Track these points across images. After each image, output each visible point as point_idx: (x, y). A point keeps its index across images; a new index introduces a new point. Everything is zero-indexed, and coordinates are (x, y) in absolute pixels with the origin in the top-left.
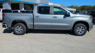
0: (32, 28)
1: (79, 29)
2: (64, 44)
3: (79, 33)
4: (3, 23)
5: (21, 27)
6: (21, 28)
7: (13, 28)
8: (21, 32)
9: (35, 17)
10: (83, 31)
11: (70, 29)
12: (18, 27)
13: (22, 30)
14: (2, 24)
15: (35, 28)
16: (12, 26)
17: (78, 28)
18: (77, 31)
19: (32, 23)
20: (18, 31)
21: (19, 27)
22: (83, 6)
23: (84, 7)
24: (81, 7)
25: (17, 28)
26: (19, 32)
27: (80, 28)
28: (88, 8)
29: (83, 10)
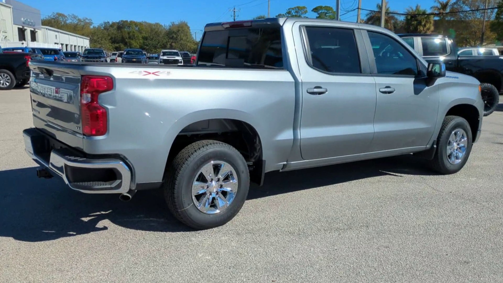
22: (121, 26)
23: (127, 30)
24: (105, 28)
28: (145, 35)
29: (122, 46)
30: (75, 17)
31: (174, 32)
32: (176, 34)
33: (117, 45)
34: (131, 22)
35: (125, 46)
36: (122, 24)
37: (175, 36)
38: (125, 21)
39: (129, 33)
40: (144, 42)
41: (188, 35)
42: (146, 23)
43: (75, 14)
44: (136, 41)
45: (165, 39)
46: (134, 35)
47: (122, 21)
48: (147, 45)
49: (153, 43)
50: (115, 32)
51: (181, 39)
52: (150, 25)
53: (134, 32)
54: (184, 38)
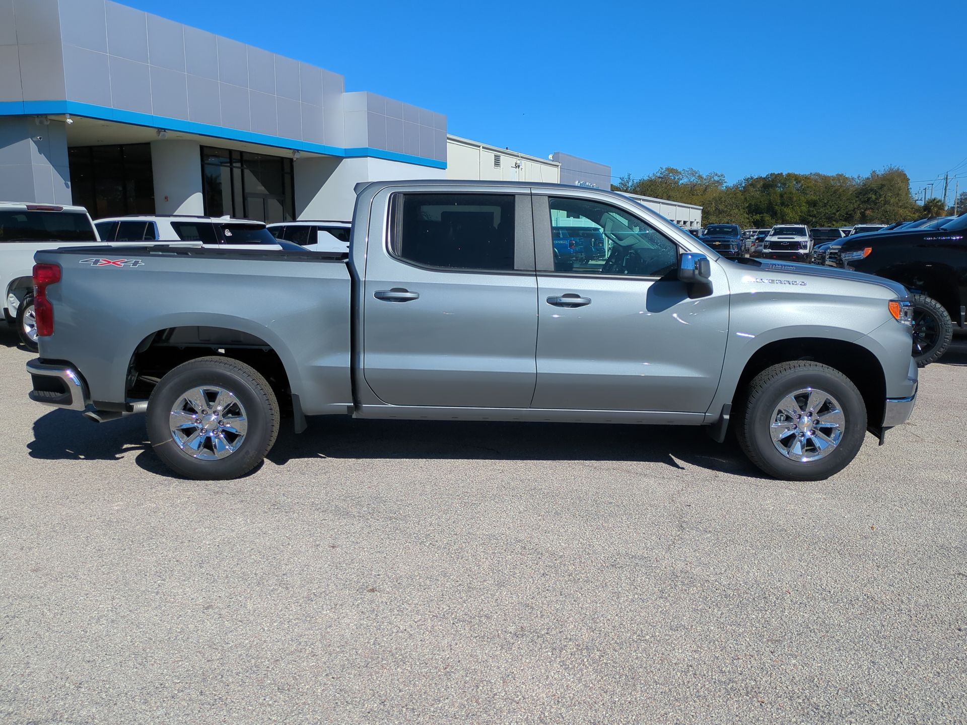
0: (343, 405)
1: (788, 419)
2: (680, 565)
3: (797, 448)
4: (36, 356)
5: (227, 397)
6: (232, 411)
7: (142, 406)
8: (230, 449)
9: (367, 298)
10: (827, 431)
11: (712, 415)
12: (196, 396)
13: (238, 425)
14: (30, 364)
15: (371, 408)
16: (137, 390)
17: (781, 406)
18: (779, 430)
19: (344, 361)
20: (195, 441)
21: (211, 397)
22: (769, 184)
23: (779, 190)
24: (746, 189)
25: (189, 409)
26: (208, 444)
27: (803, 400)
28: (814, 198)
29: (767, 218)
30: (693, 173)
31: (872, 190)
32: (876, 193)
33: (758, 217)
34: (789, 175)
35: (772, 218)
36: (773, 181)
37: (874, 197)
38: (779, 174)
39: (781, 196)
40: (809, 211)
41: (901, 195)
42: (818, 175)
43: (694, 169)
44: (795, 208)
45: (851, 203)
46: (791, 199)
47: (771, 174)
48: (814, 216)
49: (827, 211)
50: (757, 194)
51: (886, 202)
52: (825, 179)
53: (791, 193)
54: (892, 201)
